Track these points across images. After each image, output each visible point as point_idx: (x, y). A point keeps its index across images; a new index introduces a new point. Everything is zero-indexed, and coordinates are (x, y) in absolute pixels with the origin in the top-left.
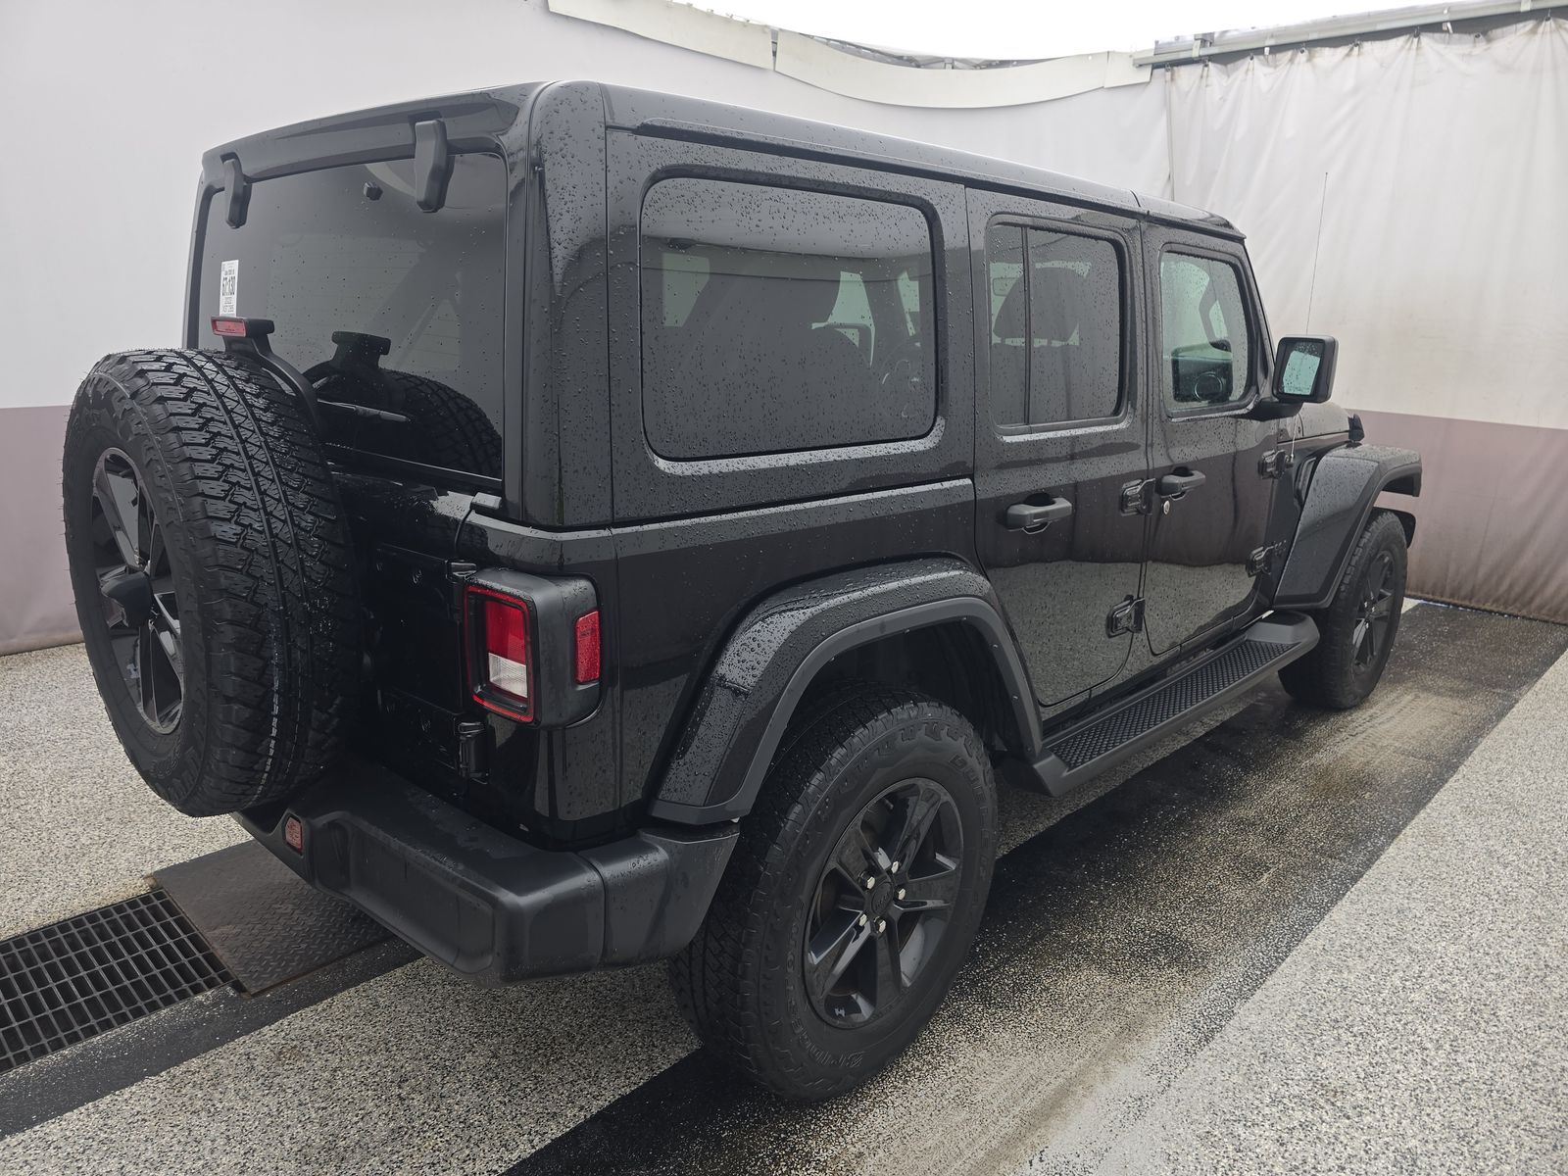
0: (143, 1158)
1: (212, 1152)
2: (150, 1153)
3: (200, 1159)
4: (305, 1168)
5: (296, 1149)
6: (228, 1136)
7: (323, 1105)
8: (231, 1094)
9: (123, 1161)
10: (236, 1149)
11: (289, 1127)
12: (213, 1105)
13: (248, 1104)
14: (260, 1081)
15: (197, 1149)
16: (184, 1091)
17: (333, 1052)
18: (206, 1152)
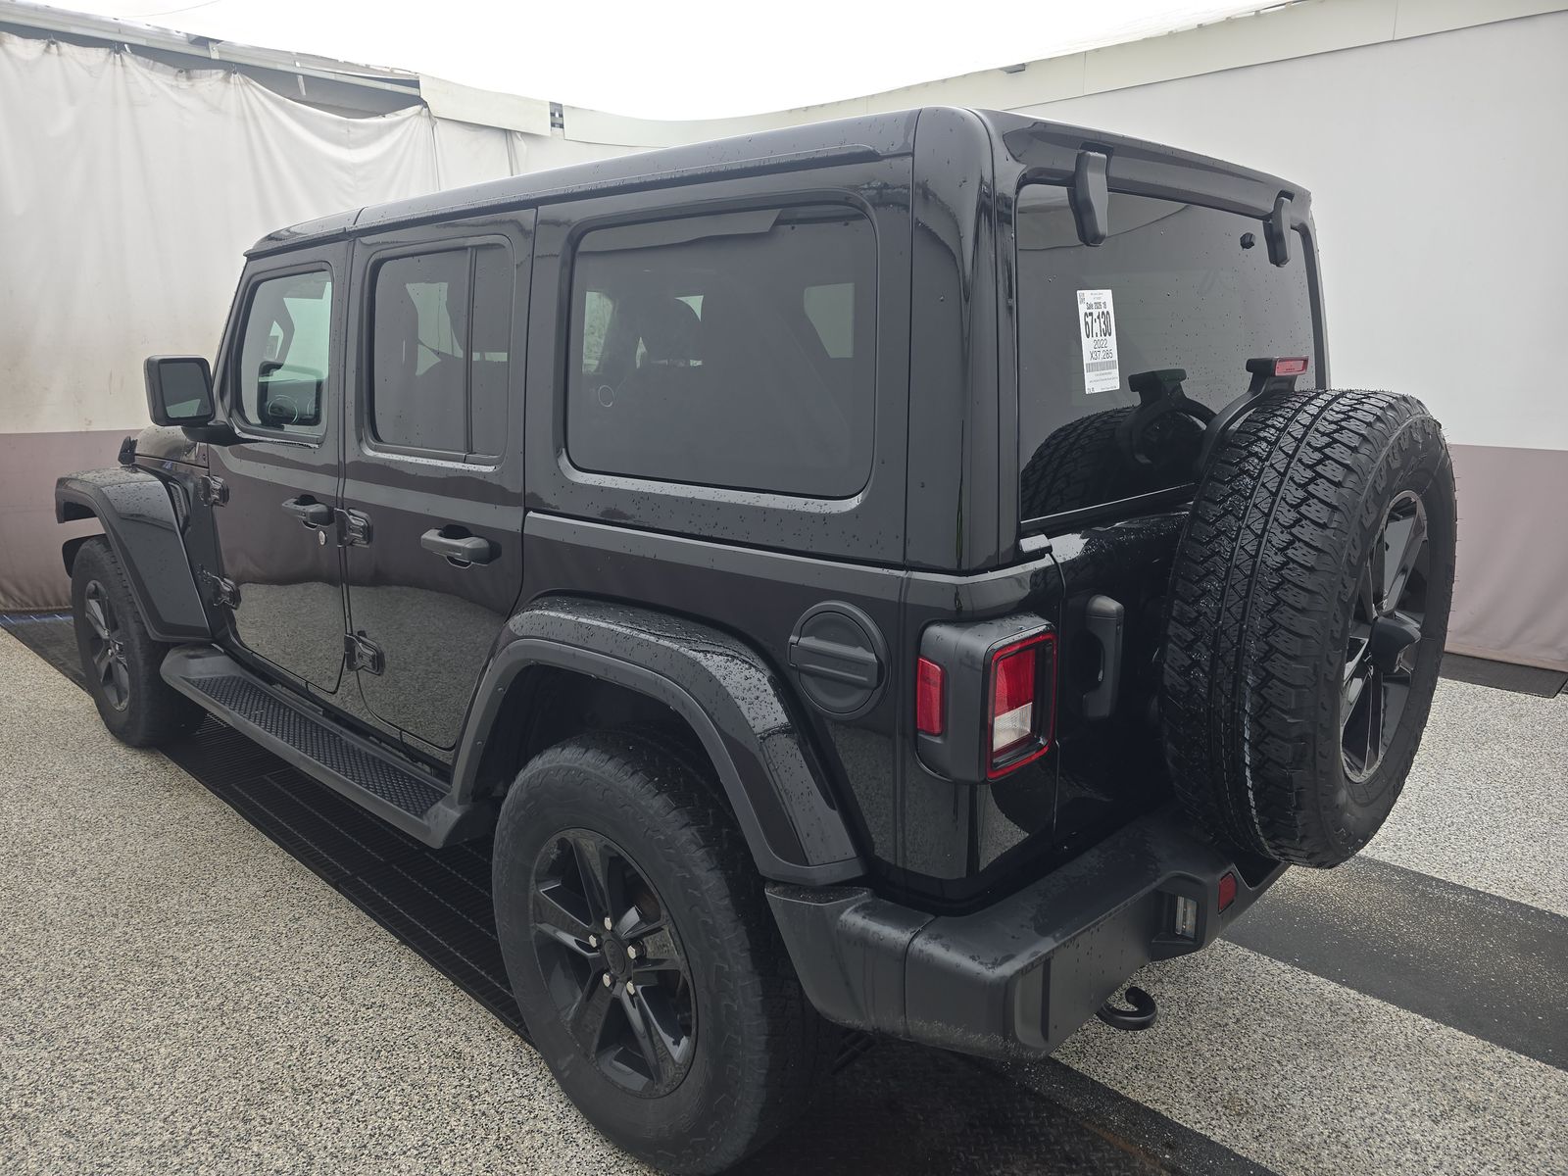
0: (1416, 1158)
1: (1372, 1114)
2: (1408, 1156)
3: (1385, 1119)
4: (1342, 1052)
5: (1330, 1064)
6: (1351, 1111)
7: (1276, 1064)
8: (1308, 1130)
9: (1431, 1170)
10: (1358, 1099)
11: (1312, 1077)
12: (1329, 1137)
13: (1310, 1113)
14: (1281, 1115)
15: (1379, 1126)
16: (1331, 1167)
17: (1215, 1078)
18: (1376, 1118)
